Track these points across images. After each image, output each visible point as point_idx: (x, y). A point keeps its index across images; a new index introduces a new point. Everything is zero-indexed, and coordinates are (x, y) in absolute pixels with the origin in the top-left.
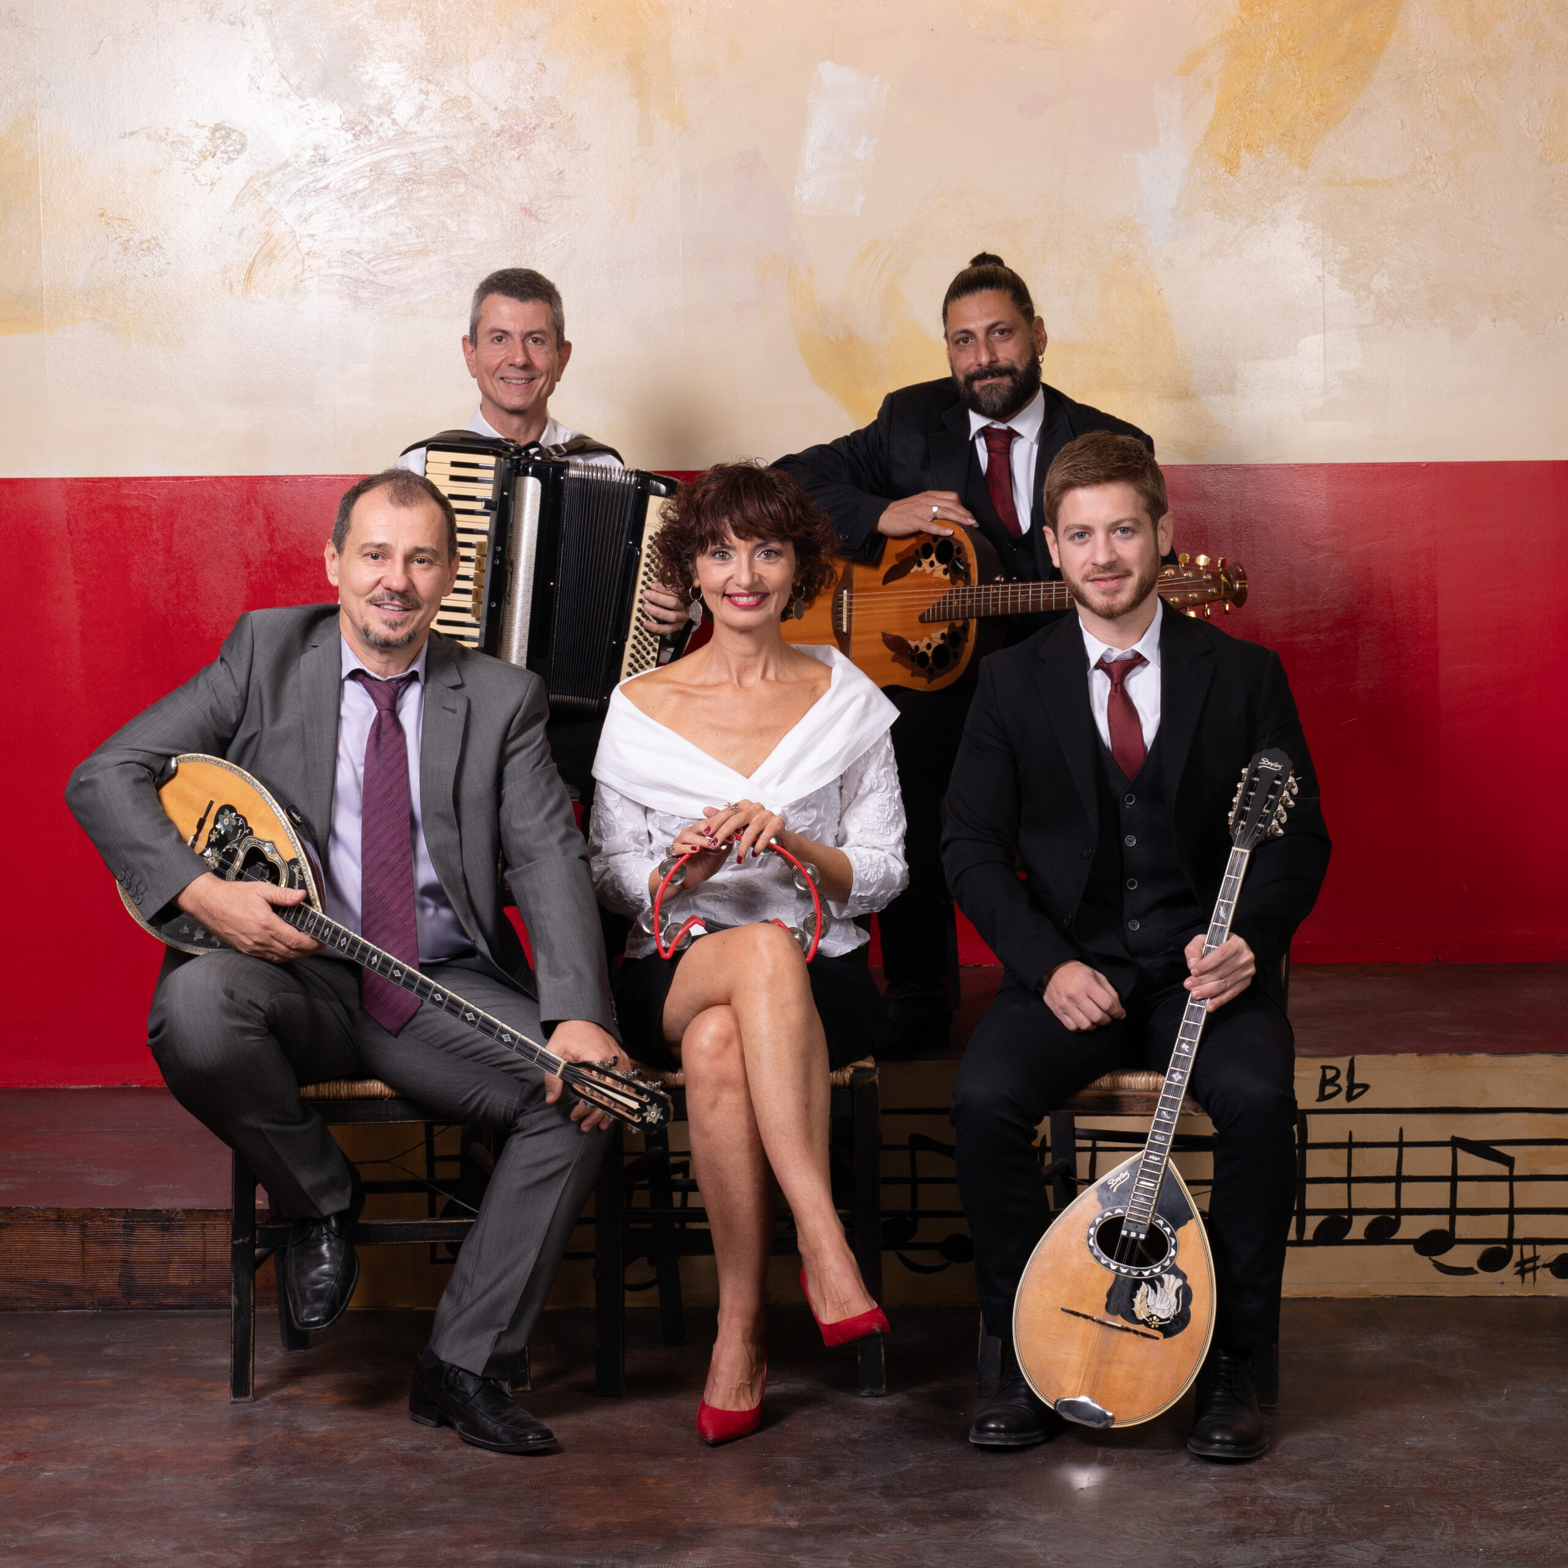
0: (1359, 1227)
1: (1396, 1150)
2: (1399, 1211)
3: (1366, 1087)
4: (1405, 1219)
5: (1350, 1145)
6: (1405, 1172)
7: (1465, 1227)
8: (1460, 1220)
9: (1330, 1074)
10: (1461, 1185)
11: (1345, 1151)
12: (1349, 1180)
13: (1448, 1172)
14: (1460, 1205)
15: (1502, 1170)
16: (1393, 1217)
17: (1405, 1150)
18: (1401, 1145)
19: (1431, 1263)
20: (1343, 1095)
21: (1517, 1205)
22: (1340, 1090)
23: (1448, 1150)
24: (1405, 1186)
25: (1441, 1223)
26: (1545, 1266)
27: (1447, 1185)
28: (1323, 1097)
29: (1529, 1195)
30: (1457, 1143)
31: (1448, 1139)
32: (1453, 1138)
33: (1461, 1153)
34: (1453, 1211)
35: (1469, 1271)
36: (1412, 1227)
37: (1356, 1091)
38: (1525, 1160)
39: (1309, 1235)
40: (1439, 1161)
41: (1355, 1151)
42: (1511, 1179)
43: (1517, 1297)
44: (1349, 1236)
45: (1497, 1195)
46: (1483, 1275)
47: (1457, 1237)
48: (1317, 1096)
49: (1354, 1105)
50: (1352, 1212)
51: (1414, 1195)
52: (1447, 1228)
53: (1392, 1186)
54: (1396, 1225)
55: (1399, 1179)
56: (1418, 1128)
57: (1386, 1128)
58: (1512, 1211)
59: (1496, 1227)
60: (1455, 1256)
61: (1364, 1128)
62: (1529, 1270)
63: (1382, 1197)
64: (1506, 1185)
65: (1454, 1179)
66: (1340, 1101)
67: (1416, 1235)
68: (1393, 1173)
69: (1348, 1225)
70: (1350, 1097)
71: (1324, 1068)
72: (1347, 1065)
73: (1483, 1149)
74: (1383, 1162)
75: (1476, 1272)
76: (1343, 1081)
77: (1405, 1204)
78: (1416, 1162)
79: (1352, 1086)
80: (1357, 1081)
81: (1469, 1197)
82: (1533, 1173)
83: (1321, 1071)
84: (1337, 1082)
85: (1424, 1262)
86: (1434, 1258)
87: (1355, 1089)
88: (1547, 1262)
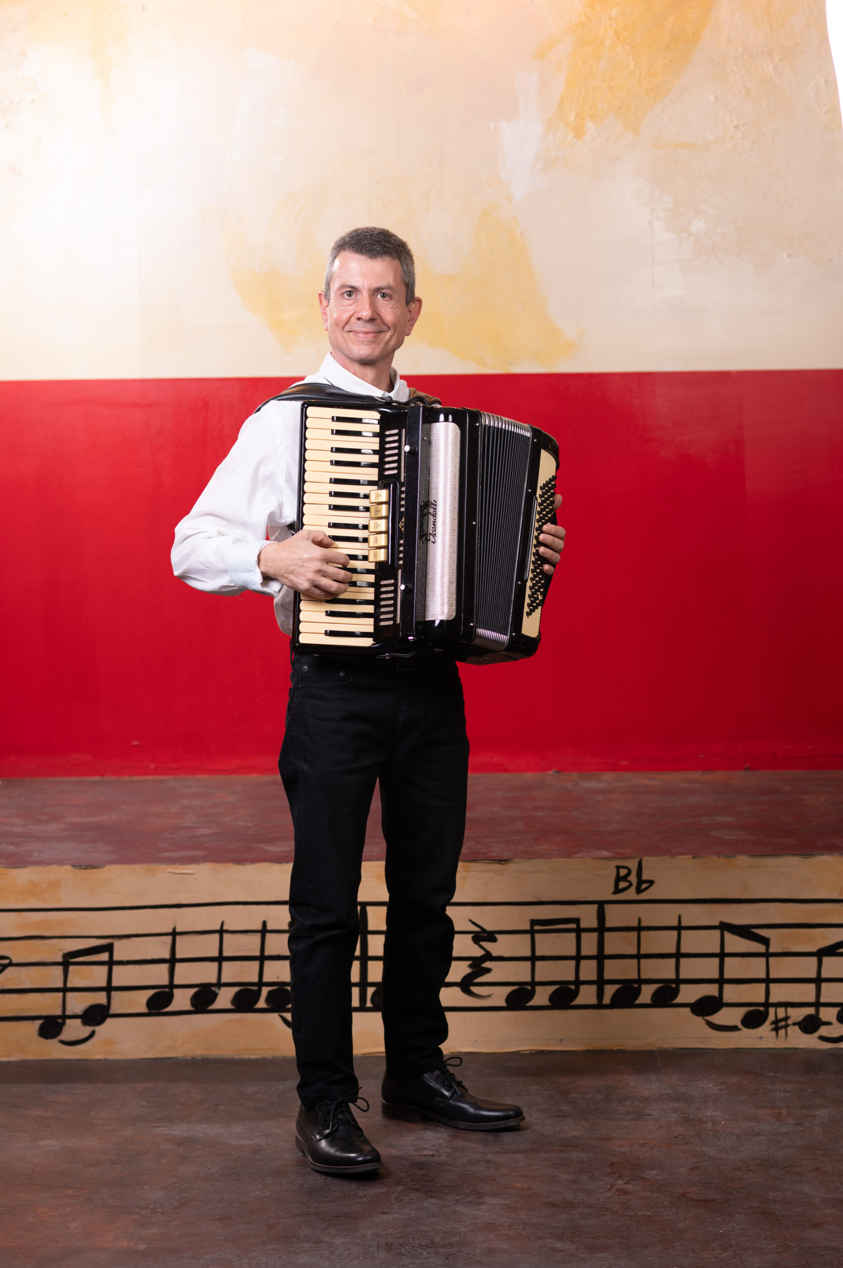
0: (647, 993)
1: (675, 933)
2: (679, 981)
3: (651, 883)
4: (683, 987)
5: (639, 929)
6: (683, 950)
7: (731, 993)
8: (726, 987)
9: (623, 872)
10: (727, 960)
11: (635, 934)
12: (639, 957)
13: (717, 950)
14: (727, 976)
15: (760, 948)
16: (674, 986)
17: (683, 933)
18: (679, 928)
19: (704, 1022)
20: (633, 889)
21: (772, 976)
22: (631, 885)
23: (717, 933)
24: (683, 961)
25: (711, 990)
26: (794, 1024)
27: (716, 960)
28: (617, 891)
29: (781, 968)
30: (724, 927)
31: (717, 923)
32: (721, 923)
33: (727, 935)
34: (721, 981)
35: (734, 1028)
36: (689, 994)
37: (644, 886)
38: (778, 940)
39: (607, 1000)
40: (710, 941)
41: (643, 934)
42: (767, 955)
43: (772, 1049)
44: (639, 1001)
45: (756, 967)
46: (745, 1031)
47: (725, 1001)
48: (612, 889)
49: (642, 896)
50: (641, 982)
51: (690, 969)
52: (716, 994)
53: (672, 961)
54: (676, 992)
55: (678, 955)
56: (693, 915)
57: (668, 915)
58: (768, 981)
59: (756, 994)
60: (724, 1017)
61: (651, 915)
62: (782, 1028)
63: (665, 970)
64: (763, 960)
65: (722, 955)
66: (631, 894)
67: (692, 999)
68: (673, 950)
69: (638, 992)
70: (639, 891)
71: (618, 868)
72: (636, 865)
73: (744, 931)
74: (665, 942)
75: (739, 1029)
76: (633, 878)
77: (683, 976)
78: (692, 942)
79: (640, 882)
80: (645, 877)
81: (734, 969)
82: (785, 950)
83: (615, 870)
84: (629, 878)
85: (699, 1021)
86: (707, 1018)
87: (643, 884)
88: (796, 1021)
